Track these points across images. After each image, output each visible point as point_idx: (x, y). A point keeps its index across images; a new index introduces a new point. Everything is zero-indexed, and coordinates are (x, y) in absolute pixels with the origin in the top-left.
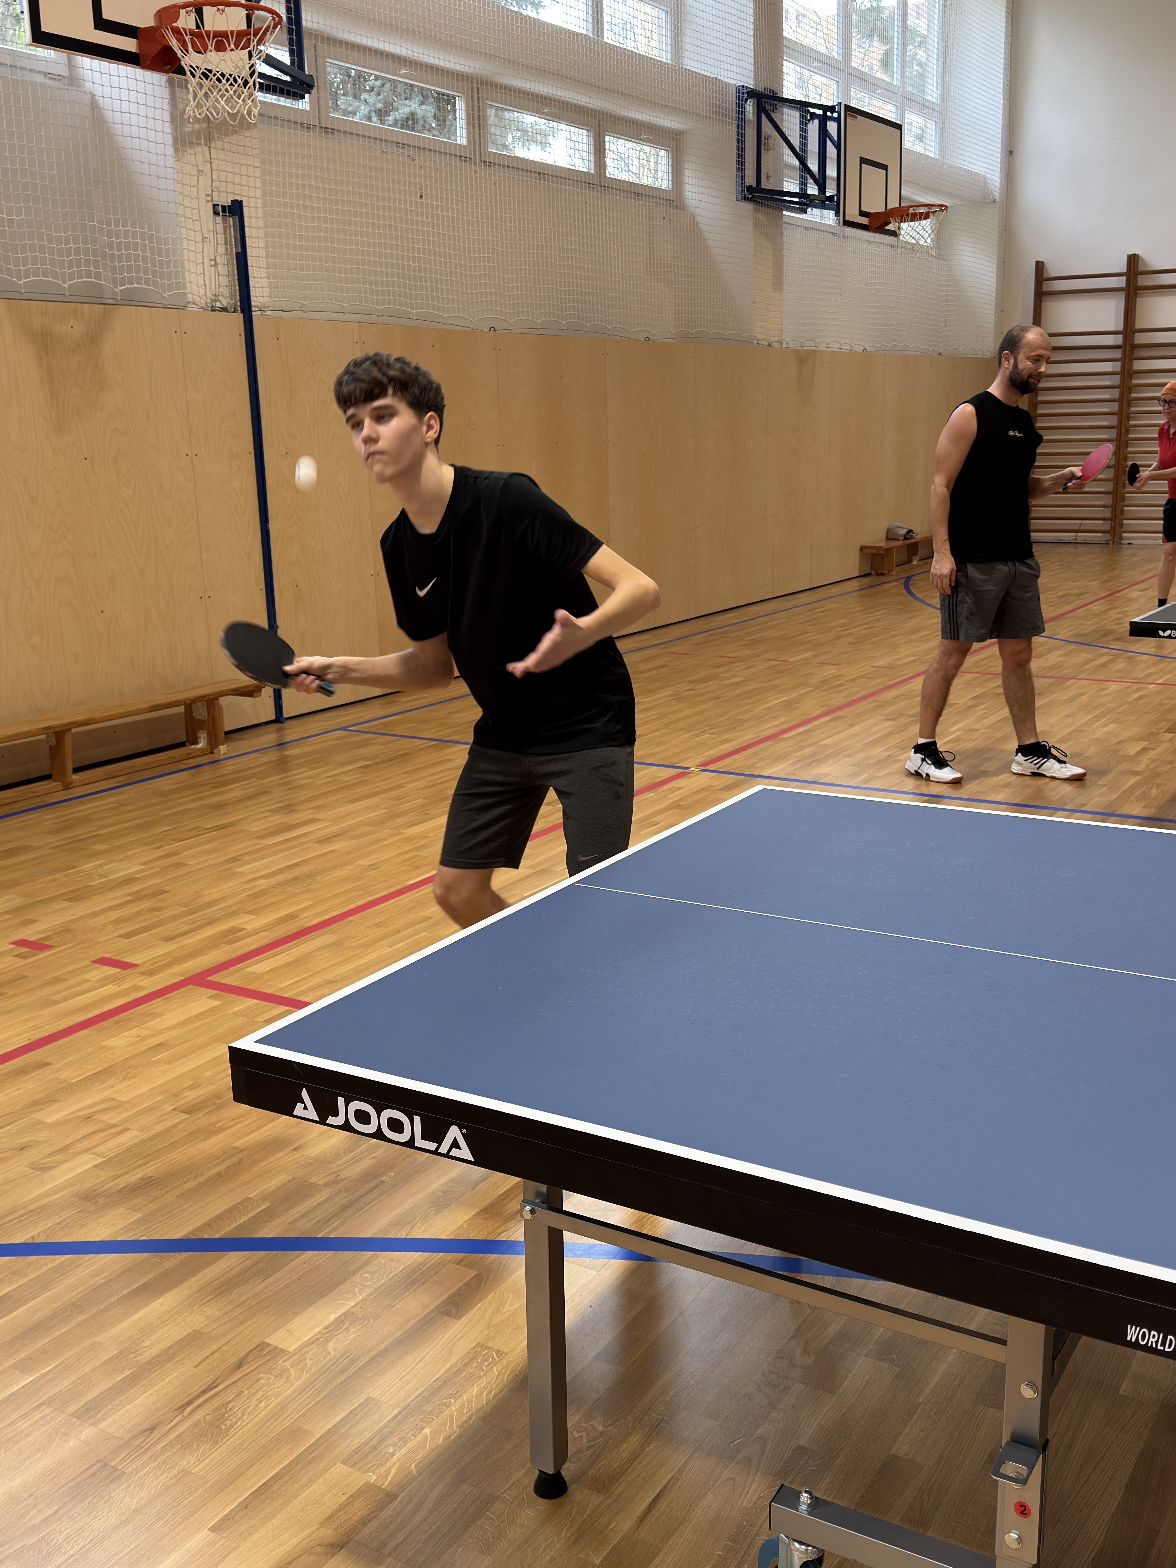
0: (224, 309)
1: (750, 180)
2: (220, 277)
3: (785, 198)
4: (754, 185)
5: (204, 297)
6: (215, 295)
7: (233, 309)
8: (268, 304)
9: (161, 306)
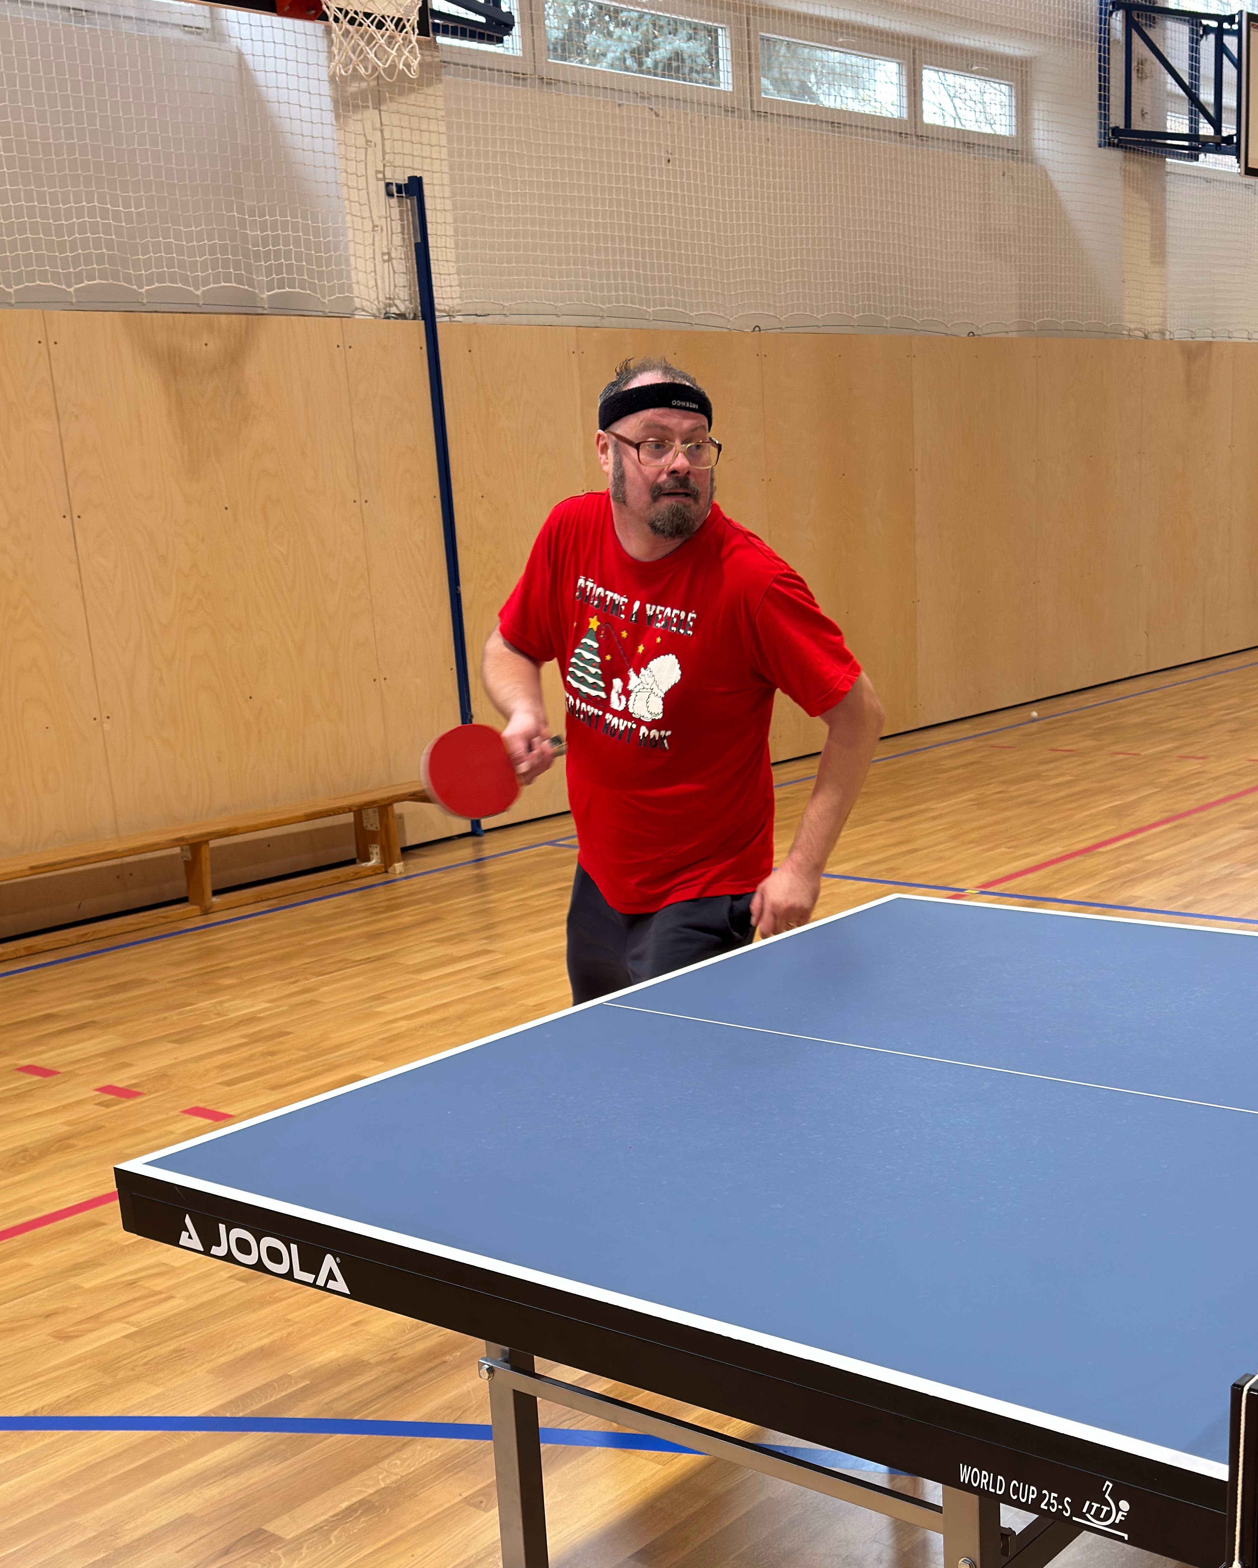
0: (402, 316)
1: (1117, 120)
2: (396, 275)
3: (1169, 142)
4: (1122, 127)
5: (376, 302)
6: (390, 299)
7: (412, 316)
8: (458, 308)
9: (320, 314)
